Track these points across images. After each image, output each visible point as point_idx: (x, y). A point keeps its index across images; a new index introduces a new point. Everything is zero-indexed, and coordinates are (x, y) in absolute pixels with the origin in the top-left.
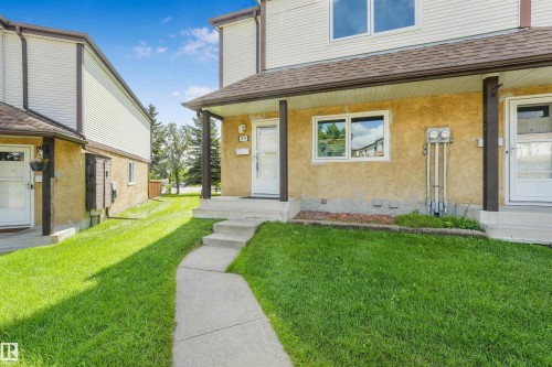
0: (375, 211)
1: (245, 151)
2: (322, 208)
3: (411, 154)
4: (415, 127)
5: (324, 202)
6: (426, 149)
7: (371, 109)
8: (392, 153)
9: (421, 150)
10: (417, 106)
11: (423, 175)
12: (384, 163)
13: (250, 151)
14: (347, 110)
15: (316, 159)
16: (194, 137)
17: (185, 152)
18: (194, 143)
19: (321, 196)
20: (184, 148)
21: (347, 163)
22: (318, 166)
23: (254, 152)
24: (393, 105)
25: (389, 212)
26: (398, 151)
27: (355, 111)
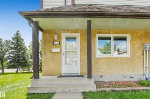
0: (124, 80)
1: (58, 50)
2: (101, 80)
3: (138, 54)
4: (139, 43)
5: (101, 76)
6: (144, 52)
7: (122, 33)
8: (131, 53)
9: (141, 53)
10: (140, 34)
11: (142, 63)
12: (128, 58)
13: (61, 50)
14: (112, 33)
16: (12, 46)
17: (7, 53)
18: (12, 49)
19: (100, 74)
20: (7, 51)
22: (98, 59)
23: (63, 51)
24: (131, 33)
25: (130, 80)
26: (133, 53)
27: (115, 34)
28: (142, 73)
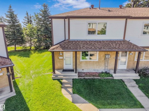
0: (94, 71)
2: (83, 71)
3: (102, 60)
4: (103, 54)
5: (83, 70)
8: (98, 59)
9: (104, 59)
11: (104, 64)
12: (97, 61)
13: (63, 58)
15: (81, 60)
21: (89, 61)
22: (82, 62)
28: (103, 68)
